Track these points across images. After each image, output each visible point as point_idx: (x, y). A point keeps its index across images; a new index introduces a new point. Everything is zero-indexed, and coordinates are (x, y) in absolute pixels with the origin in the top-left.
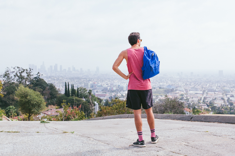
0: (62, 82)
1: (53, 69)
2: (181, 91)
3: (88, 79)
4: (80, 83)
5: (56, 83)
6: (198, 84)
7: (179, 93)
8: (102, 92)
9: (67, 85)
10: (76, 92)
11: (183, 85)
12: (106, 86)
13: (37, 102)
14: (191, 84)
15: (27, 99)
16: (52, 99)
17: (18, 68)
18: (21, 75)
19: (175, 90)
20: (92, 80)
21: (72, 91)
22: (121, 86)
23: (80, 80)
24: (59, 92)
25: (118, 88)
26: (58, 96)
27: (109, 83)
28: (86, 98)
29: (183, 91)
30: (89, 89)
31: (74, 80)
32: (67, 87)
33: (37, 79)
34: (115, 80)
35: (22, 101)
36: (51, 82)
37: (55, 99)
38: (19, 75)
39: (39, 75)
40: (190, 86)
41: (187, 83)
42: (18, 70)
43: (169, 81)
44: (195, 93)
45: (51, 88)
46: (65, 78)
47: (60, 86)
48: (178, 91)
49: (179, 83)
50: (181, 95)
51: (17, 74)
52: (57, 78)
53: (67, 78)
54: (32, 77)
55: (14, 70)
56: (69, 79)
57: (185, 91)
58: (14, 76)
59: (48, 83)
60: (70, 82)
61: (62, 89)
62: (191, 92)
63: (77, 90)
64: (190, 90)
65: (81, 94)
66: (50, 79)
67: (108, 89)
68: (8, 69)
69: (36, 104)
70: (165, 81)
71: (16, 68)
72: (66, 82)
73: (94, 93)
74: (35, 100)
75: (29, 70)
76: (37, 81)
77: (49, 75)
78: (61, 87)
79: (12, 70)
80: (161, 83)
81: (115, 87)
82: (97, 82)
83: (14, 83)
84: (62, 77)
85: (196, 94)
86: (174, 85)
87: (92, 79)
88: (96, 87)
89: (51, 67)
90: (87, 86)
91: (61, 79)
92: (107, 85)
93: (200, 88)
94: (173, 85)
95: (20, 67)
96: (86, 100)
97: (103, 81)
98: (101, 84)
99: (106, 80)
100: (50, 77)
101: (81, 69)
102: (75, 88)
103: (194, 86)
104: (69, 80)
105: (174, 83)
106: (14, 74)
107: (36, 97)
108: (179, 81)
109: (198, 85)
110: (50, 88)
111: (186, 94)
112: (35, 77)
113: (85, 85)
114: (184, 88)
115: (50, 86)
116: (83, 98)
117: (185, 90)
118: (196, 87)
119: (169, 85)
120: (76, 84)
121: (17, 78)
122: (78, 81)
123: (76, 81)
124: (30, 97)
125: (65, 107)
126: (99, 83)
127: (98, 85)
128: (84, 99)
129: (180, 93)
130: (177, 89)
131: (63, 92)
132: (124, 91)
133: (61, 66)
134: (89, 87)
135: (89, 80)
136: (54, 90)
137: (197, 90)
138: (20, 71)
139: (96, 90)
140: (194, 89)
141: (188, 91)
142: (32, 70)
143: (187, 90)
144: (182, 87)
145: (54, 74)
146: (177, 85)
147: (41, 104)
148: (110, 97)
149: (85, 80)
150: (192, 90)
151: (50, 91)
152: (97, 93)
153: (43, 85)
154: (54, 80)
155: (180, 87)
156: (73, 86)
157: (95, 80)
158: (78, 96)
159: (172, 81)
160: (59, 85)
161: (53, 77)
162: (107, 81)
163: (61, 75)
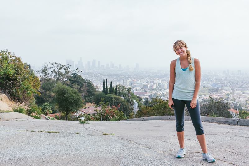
0: (100, 78)
1: (91, 64)
2: (226, 90)
3: (127, 76)
4: (119, 80)
5: (94, 80)
6: (245, 83)
7: (224, 93)
8: (141, 90)
9: (105, 82)
10: (115, 89)
11: (229, 83)
12: (146, 84)
13: (75, 100)
14: (239, 83)
15: (65, 96)
16: (90, 97)
17: (56, 63)
18: (58, 71)
19: (220, 89)
20: (132, 77)
21: (110, 89)
22: (162, 83)
23: (118, 77)
24: (97, 90)
25: (159, 86)
26: (96, 93)
27: (149, 80)
28: (125, 96)
29: (228, 90)
30: (128, 86)
31: (112, 77)
32: (105, 84)
33: (75, 75)
34: (155, 77)
35: (60, 98)
36: (89, 79)
37: (93, 97)
38: (56, 70)
39: (78, 70)
40: (237, 85)
41: (234, 82)
42: (56, 65)
43: (214, 79)
44: (242, 93)
45: (89, 85)
46: (103, 75)
47: (97, 83)
48: (223, 91)
49: (225, 82)
50: (226, 95)
51: (54, 70)
52: (95, 75)
53: (105, 75)
54: (70, 74)
55: (52, 66)
56: (108, 75)
57: (231, 91)
58: (52, 72)
59: (85, 80)
60: (108, 79)
61: (100, 87)
62: (238, 92)
63: (115, 87)
64: (236, 90)
65: (119, 92)
66: (87, 76)
67: (148, 87)
68: (45, 64)
69: (73, 102)
70: (210, 79)
71: (54, 64)
72: (104, 79)
73: (133, 90)
74: (72, 97)
75: (67, 66)
76: (75, 78)
77: (87, 71)
78: (99, 84)
79: (50, 65)
80: (205, 81)
81: (156, 84)
82: (136, 79)
83: (51, 79)
84: (99, 73)
85: (244, 94)
86: (220, 84)
87: (131, 76)
88: (136, 84)
89: (89, 62)
90: (126, 83)
91: (99, 76)
92: (147, 82)
93: (247, 88)
94: (218, 84)
95: (58, 63)
96: (125, 98)
97: (142, 79)
98: (141, 82)
99: (146, 77)
100: (87, 74)
101: (120, 65)
102: (114, 86)
103: (242, 86)
104: (108, 77)
105: (220, 82)
106: (52, 70)
107: (74, 95)
108: (225, 79)
109: (246, 85)
110: (87, 85)
111: (233, 93)
112: (73, 74)
113: (124, 82)
114: (230, 87)
115: (88, 83)
116: (121, 96)
117: (231, 89)
118: (243, 86)
119: (214, 84)
120: (115, 81)
121: (54, 74)
122: (117, 78)
123: (115, 78)
124: (68, 95)
125: (104, 106)
126: (139, 81)
127: (138, 83)
128: (123, 98)
129: (226, 92)
130: (222, 88)
131: (101, 89)
132: (164, 89)
133: (99, 62)
134: (128, 84)
135: (128, 78)
136: (91, 87)
137: (244, 90)
138: (58, 67)
139: (135, 88)
140: (241, 88)
141: (234, 91)
142: (70, 66)
143: (234, 89)
144: (228, 86)
145: (92, 70)
146: (222, 84)
147: (78, 102)
148: (150, 96)
149: (123, 77)
150: (239, 90)
151: (88, 88)
152: (137, 91)
153: (80, 82)
154: (92, 76)
155: (226, 86)
156: (111, 84)
157: (134, 78)
158: (116, 94)
159: (217, 79)
160: (97, 82)
161: (91, 73)
162: (147, 79)
163: (99, 71)
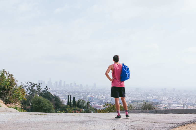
0: (65, 95)
1: (58, 84)
2: (164, 104)
3: (87, 93)
4: (80, 96)
5: (60, 96)
6: (179, 98)
7: (163, 106)
8: (98, 104)
11: (166, 99)
12: (102, 99)
14: (174, 98)
16: (57, 109)
17: (30, 83)
18: (32, 89)
19: (159, 103)
20: (90, 94)
21: (73, 103)
24: (63, 103)
25: (111, 101)
26: (62, 106)
27: (104, 96)
28: (85, 108)
29: (166, 104)
30: (87, 101)
31: (75, 94)
32: (70, 99)
33: (45, 92)
34: (109, 94)
36: (56, 95)
37: (60, 109)
38: (31, 88)
39: (47, 89)
40: (172, 100)
41: (170, 98)
42: (30, 84)
43: (155, 95)
44: (177, 106)
45: (57, 100)
46: (68, 92)
47: (63, 99)
48: (162, 104)
49: (163, 98)
50: (164, 108)
51: (29, 88)
52: (61, 92)
54: (41, 91)
55: (27, 85)
56: (71, 93)
57: (168, 104)
58: (27, 89)
59: (54, 95)
60: (72, 95)
61: (65, 101)
62: (173, 105)
63: (77, 102)
64: (172, 103)
65: (80, 105)
66: (55, 93)
67: (103, 102)
68: (22, 83)
70: (151, 95)
71: (29, 83)
72: (68, 95)
73: (91, 104)
74: (46, 106)
75: (38, 84)
76: (45, 94)
77: (55, 89)
78: (65, 99)
79: (26, 84)
80: (148, 97)
81: (109, 100)
82: (94, 95)
83: (27, 95)
84: (65, 91)
85: (178, 107)
86: (159, 99)
87: (90, 93)
88: (93, 99)
89: (56, 82)
90: (86, 98)
91: (64, 93)
92: (102, 98)
93: (180, 102)
94: (158, 99)
95: (32, 82)
96: (85, 110)
97: (99, 95)
98: (97, 97)
99: (101, 94)
100: (55, 91)
101: (81, 85)
102: (76, 100)
103: (176, 100)
104: (71, 94)
105: (159, 97)
106: (27, 88)
107: (47, 104)
108: (163, 96)
109: (180, 100)
110: (55, 100)
111: (169, 107)
112: (44, 91)
113: (84, 98)
114: (167, 102)
115: (55, 98)
116: (82, 108)
117: (168, 103)
118: (177, 101)
119: (155, 99)
120: (77, 97)
121: (29, 91)
122: (79, 94)
123: (77, 95)
124: (43, 104)
125: (70, 111)
126: (96, 97)
127: (95, 98)
128: (83, 109)
129: (164, 106)
130: (161, 102)
131: (66, 103)
133: (64, 82)
134: (87, 99)
135: (88, 94)
136: (58, 101)
137: (178, 104)
138: (32, 86)
139: (93, 102)
140: (175, 103)
142: (41, 84)
143: (170, 103)
144: (165, 101)
145: (59, 88)
146: (161, 99)
149: (84, 94)
150: (174, 104)
151: (56, 102)
152: (94, 105)
153: (50, 97)
154: (59, 93)
155: (164, 101)
156: (74, 99)
157: (92, 94)
158: (78, 107)
159: (157, 96)
160: (62, 97)
161: (58, 91)
162: (102, 95)
163: (65, 89)
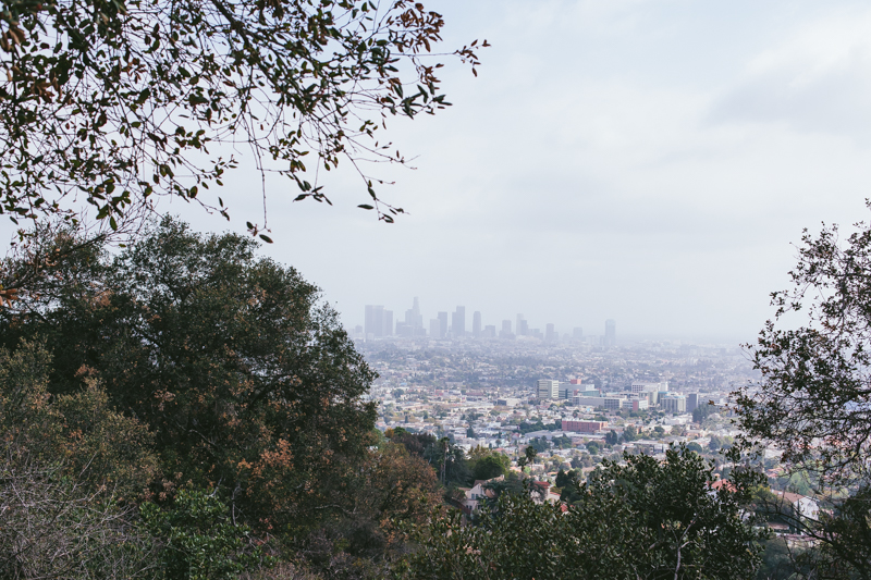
1: (450, 323)
3: (563, 367)
20: (579, 368)
22: (669, 394)
23: (533, 367)
25: (658, 402)
30: (552, 401)
46: (480, 360)
52: (452, 360)
53: (487, 361)
56: (497, 362)
66: (427, 363)
77: (432, 345)
81: (648, 398)
87: (577, 365)
89: (443, 316)
90: (547, 390)
91: (467, 364)
100: (428, 355)
101: (550, 327)
104: (496, 367)
113: (541, 387)
123: (519, 373)
127: (587, 389)
132: (674, 415)
133: (477, 316)
134: (555, 393)
145: (450, 343)
148: (608, 435)
154: (443, 365)
161: (440, 353)
163: (476, 346)
